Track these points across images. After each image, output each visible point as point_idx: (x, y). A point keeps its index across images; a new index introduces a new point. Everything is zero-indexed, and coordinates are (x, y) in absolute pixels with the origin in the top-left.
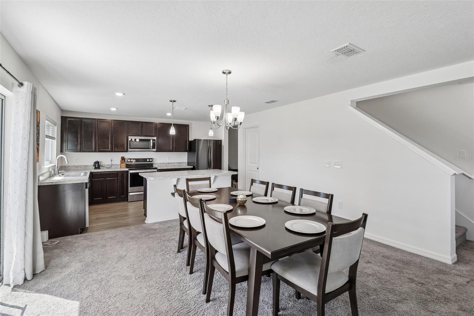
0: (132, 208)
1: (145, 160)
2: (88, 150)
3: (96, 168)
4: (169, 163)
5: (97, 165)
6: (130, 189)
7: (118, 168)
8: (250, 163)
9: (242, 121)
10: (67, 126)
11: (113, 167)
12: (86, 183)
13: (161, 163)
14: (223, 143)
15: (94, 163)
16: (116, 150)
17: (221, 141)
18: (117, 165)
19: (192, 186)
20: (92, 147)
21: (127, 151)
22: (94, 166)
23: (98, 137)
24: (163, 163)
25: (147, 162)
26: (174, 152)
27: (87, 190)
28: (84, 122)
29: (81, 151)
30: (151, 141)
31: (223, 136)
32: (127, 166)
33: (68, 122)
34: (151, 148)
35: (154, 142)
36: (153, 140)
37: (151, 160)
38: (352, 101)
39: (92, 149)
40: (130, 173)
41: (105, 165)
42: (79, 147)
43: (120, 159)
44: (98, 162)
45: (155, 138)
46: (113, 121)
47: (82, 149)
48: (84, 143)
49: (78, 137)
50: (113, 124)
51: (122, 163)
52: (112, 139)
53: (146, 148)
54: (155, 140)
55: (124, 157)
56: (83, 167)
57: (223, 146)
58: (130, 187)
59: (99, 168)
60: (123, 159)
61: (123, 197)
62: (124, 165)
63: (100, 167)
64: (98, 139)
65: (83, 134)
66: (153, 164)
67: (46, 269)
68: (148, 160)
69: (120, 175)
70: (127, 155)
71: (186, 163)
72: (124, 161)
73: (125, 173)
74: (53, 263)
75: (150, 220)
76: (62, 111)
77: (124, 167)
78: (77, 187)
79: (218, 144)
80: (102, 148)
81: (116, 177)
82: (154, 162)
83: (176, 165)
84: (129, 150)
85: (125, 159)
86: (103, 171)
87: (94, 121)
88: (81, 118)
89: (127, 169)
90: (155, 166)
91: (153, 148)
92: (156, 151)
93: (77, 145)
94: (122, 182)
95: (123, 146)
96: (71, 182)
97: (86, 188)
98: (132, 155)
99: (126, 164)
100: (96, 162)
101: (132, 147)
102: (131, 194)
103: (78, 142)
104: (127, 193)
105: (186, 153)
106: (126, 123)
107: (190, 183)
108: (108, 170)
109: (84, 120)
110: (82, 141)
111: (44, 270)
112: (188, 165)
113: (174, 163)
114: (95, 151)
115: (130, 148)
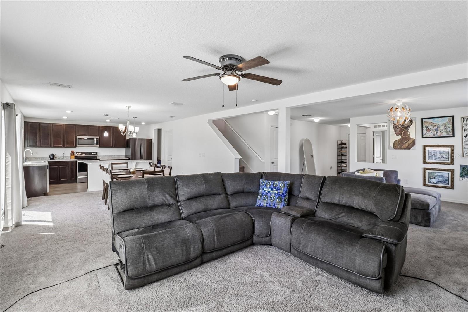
0: (79, 186)
1: (91, 153)
2: (45, 146)
3: (51, 159)
4: (110, 156)
5: (52, 156)
6: (78, 174)
7: (69, 159)
8: (168, 155)
9: (138, 132)
10: (29, 128)
11: (64, 158)
12: (47, 166)
13: (104, 156)
14: (153, 141)
15: (50, 155)
16: (67, 146)
17: (151, 139)
18: (68, 157)
19: (115, 167)
20: (48, 144)
21: (76, 147)
22: (49, 157)
23: (53, 136)
24: (106, 156)
25: (93, 154)
26: (113, 147)
27: (48, 170)
28: (42, 125)
29: (39, 146)
30: (95, 139)
31: (153, 136)
32: (76, 157)
33: (30, 126)
34: (95, 144)
35: (97, 140)
36: (96, 139)
37: (95, 153)
38: (209, 120)
39: (48, 145)
40: (78, 163)
41: (58, 157)
42: (38, 144)
43: (71, 153)
44: (53, 155)
45: (98, 137)
46: (64, 125)
47: (41, 145)
48: (42, 141)
49: (37, 137)
50: (64, 128)
51: (71, 155)
52: (63, 138)
53: (92, 145)
54: (98, 139)
55: (73, 151)
56: (41, 158)
57: (153, 144)
58: (78, 172)
59: (53, 158)
60: (73, 152)
61: (73, 179)
62: (73, 157)
63: (55, 158)
64: (53, 138)
65: (41, 134)
66: (97, 156)
67: (28, 206)
68: (93, 153)
69: (70, 164)
70: (75, 150)
71: (124, 155)
72: (74, 154)
73: (74, 163)
74: (31, 204)
75: (90, 190)
76: (25, 117)
77: (74, 158)
78: (41, 168)
79: (149, 142)
80: (56, 144)
81: (67, 165)
82: (98, 155)
83: (116, 157)
84: (77, 146)
85: (74, 152)
86: (56, 161)
87: (50, 125)
88: (40, 123)
89: (76, 160)
90: (98, 158)
91: (96, 145)
92: (99, 147)
93: (37, 142)
94: (72, 169)
95: (72, 143)
96: (37, 165)
97: (47, 169)
98: (79, 150)
99: (76, 156)
100: (51, 154)
101: (79, 144)
102: (79, 177)
103: (37, 140)
104: (76, 176)
105: (125, 148)
106: (75, 127)
107: (113, 166)
108: (61, 160)
109: (42, 124)
110: (40, 140)
111: (27, 206)
112: (126, 157)
113: (114, 156)
114: (51, 147)
115: (78, 145)
